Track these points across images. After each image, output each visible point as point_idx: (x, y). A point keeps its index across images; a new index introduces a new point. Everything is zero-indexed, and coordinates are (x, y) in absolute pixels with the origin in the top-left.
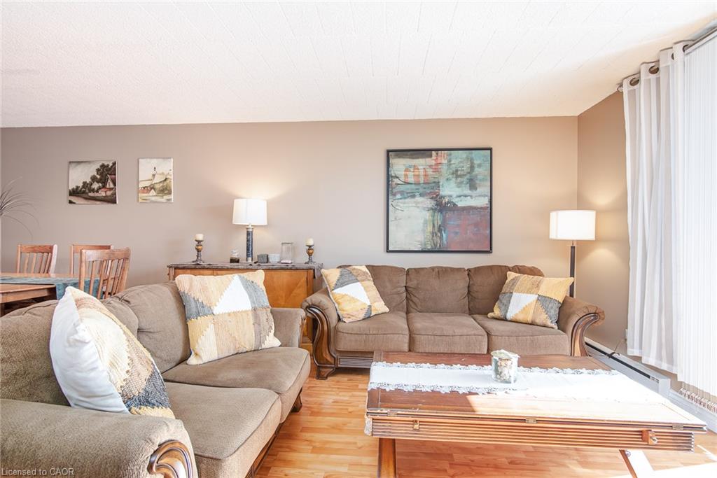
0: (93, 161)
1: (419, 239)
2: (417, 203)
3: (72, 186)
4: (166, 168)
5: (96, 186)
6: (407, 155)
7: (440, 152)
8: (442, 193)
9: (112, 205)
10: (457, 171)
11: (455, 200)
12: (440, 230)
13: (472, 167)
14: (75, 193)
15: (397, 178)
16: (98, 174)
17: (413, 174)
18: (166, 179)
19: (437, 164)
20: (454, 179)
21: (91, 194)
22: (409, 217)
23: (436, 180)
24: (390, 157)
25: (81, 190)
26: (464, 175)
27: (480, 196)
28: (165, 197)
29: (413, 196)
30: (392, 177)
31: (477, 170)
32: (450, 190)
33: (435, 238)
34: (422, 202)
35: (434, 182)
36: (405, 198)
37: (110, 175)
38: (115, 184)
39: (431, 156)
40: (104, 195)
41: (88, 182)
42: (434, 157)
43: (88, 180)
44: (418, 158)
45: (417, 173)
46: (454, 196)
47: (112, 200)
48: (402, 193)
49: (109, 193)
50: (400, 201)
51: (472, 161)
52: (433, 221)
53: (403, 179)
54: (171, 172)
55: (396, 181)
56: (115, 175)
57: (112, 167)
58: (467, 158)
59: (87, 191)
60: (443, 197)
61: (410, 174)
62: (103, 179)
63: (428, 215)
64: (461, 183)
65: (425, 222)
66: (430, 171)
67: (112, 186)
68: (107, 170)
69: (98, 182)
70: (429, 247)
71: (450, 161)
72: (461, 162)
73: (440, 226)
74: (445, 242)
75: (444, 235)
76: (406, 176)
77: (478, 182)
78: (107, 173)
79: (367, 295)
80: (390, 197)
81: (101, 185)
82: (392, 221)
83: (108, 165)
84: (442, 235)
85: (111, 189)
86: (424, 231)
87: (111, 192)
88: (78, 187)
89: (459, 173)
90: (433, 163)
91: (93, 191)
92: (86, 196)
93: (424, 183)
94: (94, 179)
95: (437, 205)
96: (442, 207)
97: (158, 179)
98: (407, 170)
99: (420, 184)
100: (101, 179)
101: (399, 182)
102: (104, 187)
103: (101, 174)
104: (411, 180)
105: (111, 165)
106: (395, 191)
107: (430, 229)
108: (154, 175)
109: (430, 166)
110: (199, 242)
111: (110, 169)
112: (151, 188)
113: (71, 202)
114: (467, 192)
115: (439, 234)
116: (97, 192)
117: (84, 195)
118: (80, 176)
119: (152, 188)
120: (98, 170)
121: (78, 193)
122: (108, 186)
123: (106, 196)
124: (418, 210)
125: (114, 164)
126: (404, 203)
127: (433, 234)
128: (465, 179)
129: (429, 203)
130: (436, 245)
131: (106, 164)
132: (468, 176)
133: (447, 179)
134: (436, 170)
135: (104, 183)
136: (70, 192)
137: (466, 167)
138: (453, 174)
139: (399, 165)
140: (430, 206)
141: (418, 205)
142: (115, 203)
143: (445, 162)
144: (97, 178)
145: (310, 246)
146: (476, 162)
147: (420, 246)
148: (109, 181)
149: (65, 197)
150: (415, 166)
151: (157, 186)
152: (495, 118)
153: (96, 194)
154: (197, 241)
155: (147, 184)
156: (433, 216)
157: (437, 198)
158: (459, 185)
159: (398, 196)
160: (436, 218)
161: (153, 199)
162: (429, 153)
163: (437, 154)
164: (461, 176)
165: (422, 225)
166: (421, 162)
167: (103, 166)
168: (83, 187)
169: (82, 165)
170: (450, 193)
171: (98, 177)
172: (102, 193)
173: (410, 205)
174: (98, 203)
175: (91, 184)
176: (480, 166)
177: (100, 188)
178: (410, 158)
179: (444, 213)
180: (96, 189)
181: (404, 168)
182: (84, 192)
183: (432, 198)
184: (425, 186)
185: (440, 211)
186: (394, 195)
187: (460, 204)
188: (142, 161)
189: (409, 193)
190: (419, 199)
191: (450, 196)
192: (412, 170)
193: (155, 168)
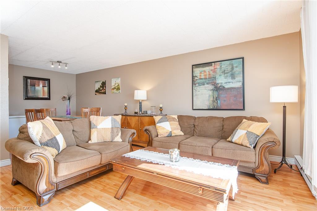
0: (101, 81)
1: (206, 104)
3: (96, 89)
4: (119, 81)
5: (101, 89)
6: (201, 66)
7: (216, 63)
8: (217, 82)
9: (105, 95)
10: (225, 71)
11: (224, 85)
12: (216, 100)
13: (233, 68)
14: (97, 91)
15: (197, 77)
17: (203, 74)
18: (119, 85)
19: (215, 69)
20: (223, 75)
21: (100, 91)
22: (202, 94)
23: (214, 76)
24: (193, 68)
26: (228, 72)
27: (237, 82)
28: (118, 91)
29: (204, 85)
30: (194, 77)
31: (235, 69)
32: (221, 80)
33: (214, 103)
34: (208, 87)
36: (200, 86)
38: (106, 88)
39: (212, 65)
42: (213, 66)
43: (99, 87)
44: (206, 67)
45: (205, 74)
46: (223, 83)
47: (105, 93)
48: (198, 83)
49: (104, 91)
50: (198, 87)
51: (232, 65)
52: (213, 95)
53: (199, 77)
55: (196, 78)
56: (106, 85)
58: (230, 64)
60: (218, 84)
61: (202, 75)
63: (211, 93)
65: (210, 96)
66: (211, 73)
70: (211, 108)
72: (227, 66)
73: (216, 98)
74: (219, 105)
75: (219, 102)
76: (200, 76)
77: (236, 75)
78: (104, 84)
79: (171, 127)
80: (194, 86)
82: (194, 96)
84: (217, 102)
85: (105, 89)
86: (209, 100)
90: (213, 68)
91: (100, 90)
93: (209, 78)
94: (101, 86)
95: (215, 88)
96: (217, 89)
97: (116, 85)
98: (201, 73)
99: (207, 79)
101: (198, 79)
102: (103, 89)
104: (203, 77)
106: (195, 83)
107: (212, 99)
108: (115, 84)
109: (211, 70)
113: (96, 94)
114: (230, 80)
115: (216, 101)
118: (98, 86)
119: (115, 88)
120: (102, 84)
124: (206, 91)
125: (105, 81)
126: (200, 88)
127: (213, 101)
128: (229, 74)
129: (211, 87)
130: (215, 107)
132: (230, 73)
133: (220, 75)
134: (214, 72)
136: (95, 91)
137: (229, 68)
138: (223, 72)
139: (197, 71)
140: (212, 88)
141: (207, 88)
142: (106, 94)
143: (218, 67)
145: (161, 108)
146: (235, 65)
147: (207, 107)
149: (94, 93)
150: (204, 71)
151: (116, 88)
153: (101, 91)
154: (125, 106)
155: (113, 87)
156: (213, 93)
157: (215, 84)
158: (226, 77)
159: (197, 85)
160: (214, 94)
161: (115, 92)
163: (215, 64)
164: (227, 73)
165: (208, 97)
166: (207, 69)
167: (103, 82)
168: (98, 89)
169: (98, 82)
172: (103, 91)
173: (203, 88)
174: (102, 94)
176: (236, 67)
177: (102, 89)
178: (202, 67)
179: (219, 91)
181: (199, 72)
183: (213, 85)
184: (209, 79)
185: (217, 90)
186: (195, 85)
187: (226, 87)
188: (112, 79)
189: (202, 83)
190: (206, 86)
191: (221, 83)
192: (203, 73)
193: (116, 81)
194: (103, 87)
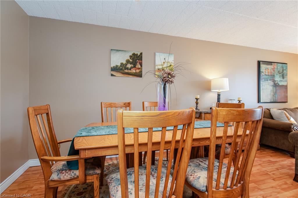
0: (128, 51)
1: (269, 98)
2: (269, 83)
3: (113, 65)
4: (171, 59)
5: (129, 66)
6: (265, 63)
7: (274, 63)
8: (275, 79)
10: (279, 71)
11: (279, 83)
12: (275, 94)
13: (283, 70)
14: (115, 69)
16: (130, 59)
18: (170, 65)
19: (274, 68)
20: (278, 74)
21: (126, 71)
22: (266, 89)
23: (274, 74)
24: (261, 64)
25: (119, 68)
26: (281, 73)
27: (285, 81)
29: (267, 80)
32: (278, 78)
35: (273, 75)
37: (139, 60)
38: (141, 66)
39: (272, 65)
40: (135, 72)
41: (124, 63)
42: (273, 65)
43: (124, 62)
44: (269, 65)
45: (268, 71)
46: (279, 81)
47: (140, 75)
48: (264, 79)
49: (138, 71)
50: (264, 82)
51: (283, 68)
52: (273, 90)
54: (173, 62)
55: (262, 73)
56: (142, 60)
57: (139, 55)
59: (124, 69)
60: (276, 81)
62: (134, 62)
63: (271, 88)
64: (280, 76)
65: (271, 91)
66: (272, 70)
67: (139, 67)
68: (136, 57)
69: (131, 64)
70: (272, 101)
71: (277, 67)
72: (280, 68)
73: (275, 92)
74: (276, 98)
75: (276, 96)
76: (265, 72)
77: (284, 76)
78: (136, 59)
81: (132, 65)
83: (137, 54)
84: (275, 96)
85: (139, 69)
86: (271, 94)
87: (139, 70)
88: (117, 66)
89: (280, 72)
90: (273, 67)
91: (128, 69)
92: (123, 72)
93: (271, 75)
94: (128, 61)
95: (274, 84)
97: (166, 65)
98: (265, 70)
99: (269, 75)
100: (132, 62)
101: (264, 74)
102: (135, 67)
103: (133, 59)
104: (267, 74)
105: (139, 54)
106: (262, 78)
108: (164, 63)
109: (272, 69)
110: (197, 99)
113: (112, 75)
114: (282, 79)
116: (130, 69)
117: (121, 71)
118: (118, 59)
119: (163, 69)
120: (131, 57)
121: (117, 70)
122: (137, 67)
123: (136, 73)
124: (269, 86)
125: (141, 54)
127: (273, 95)
128: (281, 75)
129: (272, 83)
130: (274, 100)
131: (136, 53)
132: (282, 74)
134: (274, 71)
135: (135, 64)
136: (112, 68)
138: (278, 72)
139: (263, 67)
141: (269, 84)
142: (142, 77)
143: (276, 67)
144: (130, 61)
145: (240, 101)
146: (284, 68)
147: (270, 100)
148: (138, 64)
149: (109, 72)
151: (165, 69)
152: (287, 53)
153: (129, 71)
154: (196, 99)
155: (160, 67)
156: (273, 88)
157: (274, 81)
159: (263, 80)
162: (271, 63)
166: (270, 67)
167: (134, 54)
168: (121, 66)
169: (120, 52)
170: (278, 80)
171: (131, 60)
172: (133, 71)
173: (267, 84)
174: (131, 76)
175: (126, 65)
176: (285, 70)
177: (132, 67)
178: (266, 65)
180: (129, 67)
181: (264, 69)
182: (121, 69)
183: (273, 81)
184: (271, 76)
185: (275, 86)
186: (262, 80)
187: (280, 84)
188: (157, 54)
189: (266, 79)
190: (269, 81)
191: (278, 81)
192: (267, 69)
193: (165, 59)
194: (134, 64)
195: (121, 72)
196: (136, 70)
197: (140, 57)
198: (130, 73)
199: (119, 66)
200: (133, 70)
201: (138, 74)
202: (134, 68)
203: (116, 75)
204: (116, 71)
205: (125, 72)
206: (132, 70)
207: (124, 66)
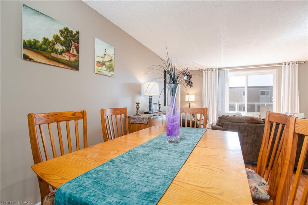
0: (56, 20)
5: (59, 47)
14: (31, 46)
16: (61, 35)
18: (111, 60)
21: (54, 55)
25: (41, 46)
28: (110, 72)
37: (74, 42)
38: (78, 52)
40: (68, 59)
41: (50, 40)
47: (75, 66)
49: (73, 59)
54: (114, 56)
56: (78, 43)
57: (75, 34)
59: (49, 50)
62: (67, 43)
67: (75, 53)
68: (70, 35)
69: (62, 44)
78: (70, 39)
81: (64, 48)
83: (72, 32)
85: (74, 56)
87: (75, 58)
88: (36, 42)
91: (56, 51)
94: (57, 39)
97: (108, 59)
100: (65, 43)
102: (68, 51)
103: (65, 37)
105: (74, 32)
108: (105, 55)
110: (138, 104)
111: (74, 36)
112: (104, 64)
113: (26, 57)
116: (61, 53)
117: (45, 53)
120: (62, 32)
121: (37, 49)
122: (71, 52)
123: (69, 61)
125: (78, 33)
131: (70, 29)
135: (68, 47)
136: (25, 43)
144: (60, 40)
145: (160, 105)
148: (73, 47)
151: (107, 64)
153: (60, 57)
155: (101, 60)
161: (104, 72)
167: (67, 30)
168: (44, 44)
171: (62, 39)
174: (62, 66)
175: (54, 44)
177: (63, 51)
180: (59, 50)
182: (45, 50)
193: (105, 50)
195: (46, 55)
196: (69, 56)
197: (76, 37)
198: (61, 61)
199: (41, 43)
200: (66, 56)
201: (73, 63)
202: (66, 53)
203: (35, 59)
204: (34, 51)
205: (52, 57)
206: (63, 55)
207: (49, 45)
